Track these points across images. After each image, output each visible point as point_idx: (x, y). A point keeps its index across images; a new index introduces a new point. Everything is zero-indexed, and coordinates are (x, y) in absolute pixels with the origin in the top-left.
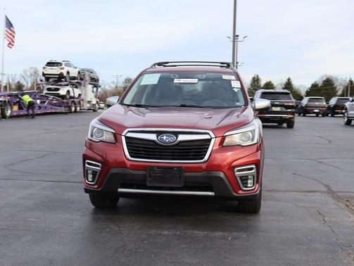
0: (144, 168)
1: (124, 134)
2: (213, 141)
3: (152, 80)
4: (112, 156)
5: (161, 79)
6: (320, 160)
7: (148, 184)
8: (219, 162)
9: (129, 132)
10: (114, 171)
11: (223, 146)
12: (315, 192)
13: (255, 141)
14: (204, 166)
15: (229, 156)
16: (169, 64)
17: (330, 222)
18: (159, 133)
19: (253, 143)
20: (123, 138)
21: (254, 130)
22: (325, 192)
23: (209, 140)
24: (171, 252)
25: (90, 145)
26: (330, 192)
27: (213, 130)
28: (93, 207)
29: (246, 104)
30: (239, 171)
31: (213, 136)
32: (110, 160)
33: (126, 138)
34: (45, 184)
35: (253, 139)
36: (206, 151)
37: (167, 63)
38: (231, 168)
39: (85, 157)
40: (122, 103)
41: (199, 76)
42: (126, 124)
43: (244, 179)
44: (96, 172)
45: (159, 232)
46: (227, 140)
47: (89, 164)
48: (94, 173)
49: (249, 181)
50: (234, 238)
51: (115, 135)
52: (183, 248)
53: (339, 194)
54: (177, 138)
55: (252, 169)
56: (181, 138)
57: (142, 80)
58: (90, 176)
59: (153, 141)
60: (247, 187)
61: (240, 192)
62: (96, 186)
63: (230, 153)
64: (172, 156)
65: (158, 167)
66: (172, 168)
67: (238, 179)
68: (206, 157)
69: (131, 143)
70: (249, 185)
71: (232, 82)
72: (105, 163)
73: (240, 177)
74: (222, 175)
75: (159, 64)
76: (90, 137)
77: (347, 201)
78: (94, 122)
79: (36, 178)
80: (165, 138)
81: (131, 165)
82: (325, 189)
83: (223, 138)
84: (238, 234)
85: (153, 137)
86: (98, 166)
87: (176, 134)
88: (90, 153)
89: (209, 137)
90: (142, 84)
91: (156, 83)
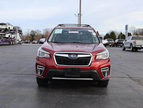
0: (64, 69)
1: (54, 54)
2: (92, 57)
3: (59, 31)
4: (49, 63)
5: (63, 31)
6: (121, 65)
7: (66, 76)
8: (93, 66)
9: (56, 53)
10: (51, 70)
11: (96, 60)
12: (124, 77)
13: (108, 58)
14: (89, 67)
15: (98, 64)
16: (64, 25)
17: (136, 90)
18: (69, 54)
20: (54, 56)
21: (107, 53)
22: (128, 78)
23: (90, 57)
24: (80, 104)
25: (38, 59)
26: (130, 78)
27: (92, 53)
28: (38, 85)
29: (100, 42)
30: (102, 70)
31: (92, 55)
32: (48, 65)
34: (13, 76)
35: (107, 57)
36: (89, 62)
37: (63, 25)
38: (99, 68)
39: (37, 64)
40: (48, 42)
41: (79, 30)
42: (55, 50)
43: (104, 73)
44: (42, 71)
47: (39, 67)
48: (41, 71)
49: (106, 74)
50: (102, 98)
51: (50, 55)
52: (84, 103)
53: (134, 78)
54: (77, 56)
55: (107, 69)
56: (79, 56)
57: (55, 31)
58: (39, 72)
59: (67, 57)
60: (105, 76)
61: (103, 78)
62: (42, 77)
64: (75, 64)
65: (70, 68)
66: (75, 69)
68: (90, 64)
70: (106, 76)
71: (93, 33)
72: (46, 67)
73: (103, 72)
74: (96, 71)
75: (60, 25)
76: (38, 56)
77: (138, 81)
78: (40, 49)
79: (8, 73)
80: (72, 56)
81: (58, 68)
82: (128, 77)
83: (96, 56)
84: (103, 96)
85: (67, 56)
86: (43, 68)
87: (77, 54)
88: (39, 62)
89: (89, 56)
90: (55, 33)
91: (61, 33)
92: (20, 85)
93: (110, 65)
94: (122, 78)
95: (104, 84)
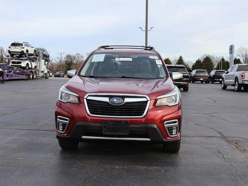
0: (101, 121)
1: (85, 97)
2: (149, 102)
3: (99, 58)
4: (77, 112)
5: (106, 58)
6: (212, 115)
7: (104, 133)
8: (153, 117)
9: (89, 96)
10: (79, 123)
11: (155, 107)
12: (213, 137)
13: (177, 103)
14: (144, 120)
15: (160, 113)
16: (110, 47)
17: (228, 159)
18: (111, 97)
19: (175, 104)
20: (85, 100)
21: (176, 95)
22: (219, 137)
23: (146, 102)
25: (60, 104)
26: (223, 137)
27: (148, 95)
28: (61, 149)
29: (167, 77)
30: (167, 123)
31: (149, 99)
32: (75, 116)
33: (87, 100)
34: (23, 132)
35: (176, 102)
36: (144, 110)
37: (108, 46)
38: (162, 121)
39: (57, 114)
40: (79, 75)
41: (133, 56)
42: (87, 90)
43: (171, 129)
44: (66, 124)
45: (112, 167)
46: (158, 102)
47: (60, 118)
48: (64, 125)
49: (174, 131)
50: (166, 171)
51: (79, 98)
52: (132, 179)
53: (229, 138)
54: (124, 100)
55: (176, 122)
56: (127, 100)
57: (92, 58)
58: (61, 127)
59: (107, 102)
60: (172, 135)
61: (168, 138)
62: (65, 135)
63: (160, 111)
64: (121, 113)
65: (111, 121)
66: (120, 122)
67: (167, 129)
68: (145, 114)
69: (91, 104)
70: (173, 134)
71: (156, 61)
72: (72, 118)
73: (168, 128)
74: (155, 126)
75: (103, 47)
76: (60, 100)
77: (236, 143)
78: (63, 89)
79: (15, 128)
80: (115, 100)
81: (91, 119)
82: (219, 135)
83: (156, 101)
84: (168, 168)
85: (107, 100)
86: (67, 120)
87: (123, 97)
88: (60, 110)
89: (144, 100)
90: (92, 61)
91: (103, 61)
92: (31, 147)
93: (180, 116)
94: (209, 138)
95: (173, 147)
